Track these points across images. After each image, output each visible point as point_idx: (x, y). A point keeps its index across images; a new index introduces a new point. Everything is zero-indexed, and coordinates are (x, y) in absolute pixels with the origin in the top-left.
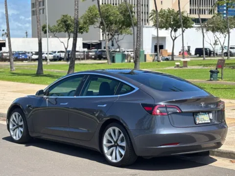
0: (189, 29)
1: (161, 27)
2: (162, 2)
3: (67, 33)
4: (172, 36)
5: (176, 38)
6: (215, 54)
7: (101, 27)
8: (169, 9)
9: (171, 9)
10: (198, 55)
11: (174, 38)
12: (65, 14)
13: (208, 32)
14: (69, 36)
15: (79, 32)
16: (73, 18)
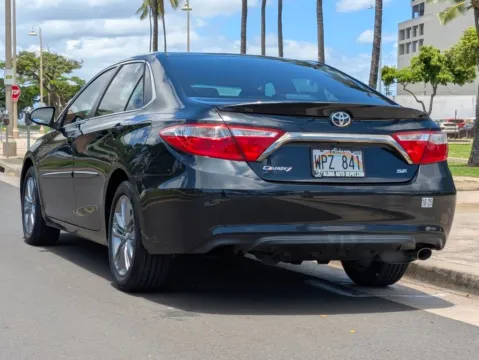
3: (429, 83)
14: (435, 88)
15: (454, 82)
16: (442, 54)
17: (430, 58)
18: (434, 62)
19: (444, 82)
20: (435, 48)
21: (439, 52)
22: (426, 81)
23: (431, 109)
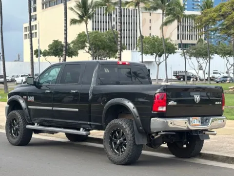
0: (171, 56)
1: (146, 53)
2: (150, 27)
3: (57, 57)
4: (157, 60)
5: (160, 64)
6: (198, 79)
7: (90, 52)
8: (153, 36)
9: (155, 37)
10: (182, 79)
11: (158, 63)
12: (56, 40)
13: (192, 58)
16: (63, 43)
18: (59, 47)
20: (60, 40)
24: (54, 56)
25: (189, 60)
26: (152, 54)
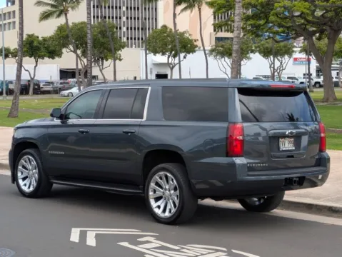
0: (190, 56)
1: (155, 52)
3: (33, 58)
5: (173, 67)
11: (171, 66)
12: (30, 33)
14: (37, 62)
15: (49, 57)
16: (40, 39)
17: (32, 42)
18: (35, 44)
19: (42, 57)
20: (36, 35)
21: (38, 37)
22: (31, 57)
23: (34, 75)
24: (28, 57)
25: (219, 61)
26: (163, 54)
